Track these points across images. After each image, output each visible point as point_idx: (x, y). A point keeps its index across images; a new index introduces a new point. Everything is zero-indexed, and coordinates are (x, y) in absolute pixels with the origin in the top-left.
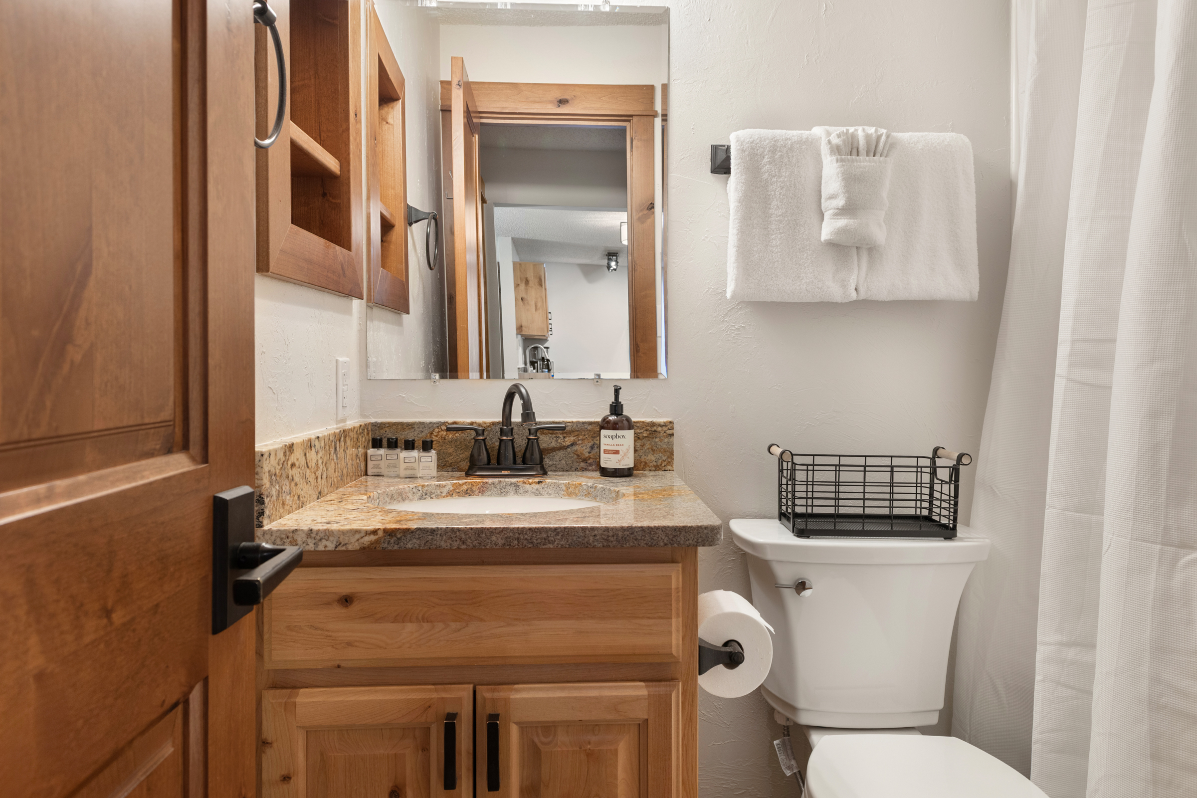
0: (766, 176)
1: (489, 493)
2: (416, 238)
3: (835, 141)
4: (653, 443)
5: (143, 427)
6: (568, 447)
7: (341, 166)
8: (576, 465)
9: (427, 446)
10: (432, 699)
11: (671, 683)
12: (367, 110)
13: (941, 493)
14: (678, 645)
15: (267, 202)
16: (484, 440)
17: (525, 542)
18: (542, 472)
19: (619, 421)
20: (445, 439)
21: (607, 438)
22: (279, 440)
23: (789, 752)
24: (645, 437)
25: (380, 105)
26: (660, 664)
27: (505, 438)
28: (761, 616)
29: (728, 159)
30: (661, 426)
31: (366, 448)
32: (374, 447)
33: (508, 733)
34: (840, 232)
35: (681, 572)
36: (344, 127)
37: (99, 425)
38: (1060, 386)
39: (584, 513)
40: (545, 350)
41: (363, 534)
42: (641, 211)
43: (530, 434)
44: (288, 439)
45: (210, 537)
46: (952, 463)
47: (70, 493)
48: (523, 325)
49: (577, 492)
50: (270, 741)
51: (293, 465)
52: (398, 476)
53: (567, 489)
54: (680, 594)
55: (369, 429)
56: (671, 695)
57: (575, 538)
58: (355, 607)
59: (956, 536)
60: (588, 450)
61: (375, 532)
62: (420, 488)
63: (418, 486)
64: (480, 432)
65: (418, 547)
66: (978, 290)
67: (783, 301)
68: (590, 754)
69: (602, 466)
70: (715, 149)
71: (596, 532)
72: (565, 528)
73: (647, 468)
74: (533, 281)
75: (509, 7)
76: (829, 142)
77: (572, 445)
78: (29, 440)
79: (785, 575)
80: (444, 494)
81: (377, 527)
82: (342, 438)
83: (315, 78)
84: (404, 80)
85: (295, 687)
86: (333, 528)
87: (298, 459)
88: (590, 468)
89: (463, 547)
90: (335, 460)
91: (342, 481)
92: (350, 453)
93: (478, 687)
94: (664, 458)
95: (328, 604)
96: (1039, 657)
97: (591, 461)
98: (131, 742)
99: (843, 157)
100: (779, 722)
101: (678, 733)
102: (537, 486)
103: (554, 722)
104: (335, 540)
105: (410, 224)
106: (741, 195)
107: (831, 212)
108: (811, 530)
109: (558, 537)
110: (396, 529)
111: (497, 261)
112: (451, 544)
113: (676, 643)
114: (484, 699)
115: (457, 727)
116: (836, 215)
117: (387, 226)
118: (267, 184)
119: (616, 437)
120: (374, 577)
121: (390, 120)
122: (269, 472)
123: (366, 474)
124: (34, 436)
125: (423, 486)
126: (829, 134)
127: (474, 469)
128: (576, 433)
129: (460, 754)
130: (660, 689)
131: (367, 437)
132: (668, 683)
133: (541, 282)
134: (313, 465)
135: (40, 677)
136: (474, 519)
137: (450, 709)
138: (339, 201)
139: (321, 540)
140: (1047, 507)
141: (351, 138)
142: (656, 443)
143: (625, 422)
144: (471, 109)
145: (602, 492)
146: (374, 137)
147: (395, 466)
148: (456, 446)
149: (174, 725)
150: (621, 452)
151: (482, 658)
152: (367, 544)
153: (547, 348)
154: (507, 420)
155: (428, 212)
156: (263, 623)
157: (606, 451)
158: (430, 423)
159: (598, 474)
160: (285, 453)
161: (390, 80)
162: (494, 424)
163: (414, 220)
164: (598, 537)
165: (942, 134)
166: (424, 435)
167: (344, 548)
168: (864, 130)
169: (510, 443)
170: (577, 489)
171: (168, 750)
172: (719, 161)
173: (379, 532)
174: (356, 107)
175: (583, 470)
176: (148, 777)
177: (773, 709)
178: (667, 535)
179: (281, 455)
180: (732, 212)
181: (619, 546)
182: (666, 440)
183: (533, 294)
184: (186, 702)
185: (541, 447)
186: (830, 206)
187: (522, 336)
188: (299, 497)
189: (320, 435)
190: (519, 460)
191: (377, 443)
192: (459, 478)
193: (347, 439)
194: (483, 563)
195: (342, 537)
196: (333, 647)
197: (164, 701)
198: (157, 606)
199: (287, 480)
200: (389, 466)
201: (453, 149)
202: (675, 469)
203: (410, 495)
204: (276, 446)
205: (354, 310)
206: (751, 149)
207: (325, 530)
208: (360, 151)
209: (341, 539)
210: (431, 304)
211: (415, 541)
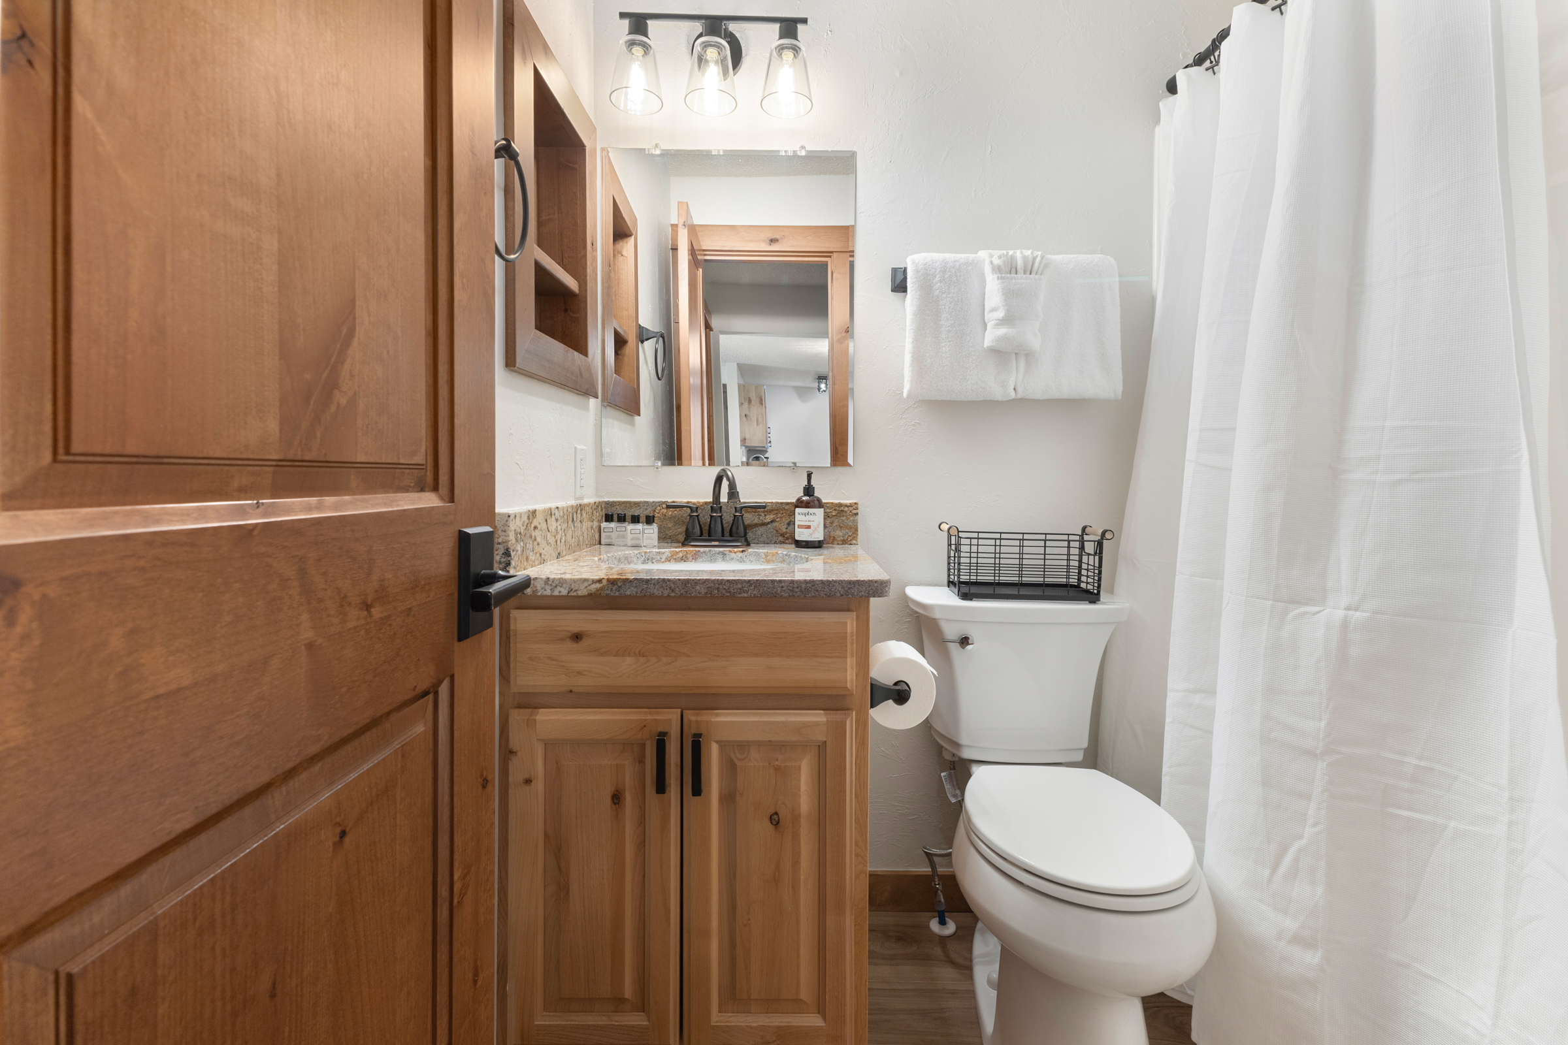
0: (937, 293)
1: (701, 560)
2: (647, 354)
3: (997, 261)
4: (841, 521)
5: (399, 466)
6: (768, 523)
7: (580, 287)
8: (775, 538)
9: (649, 520)
10: (646, 720)
11: (846, 712)
12: (603, 241)
13: (1088, 564)
14: (852, 680)
15: (515, 309)
16: (697, 516)
17: (724, 592)
18: (745, 544)
19: (811, 501)
20: (665, 516)
21: (801, 516)
22: (525, 508)
23: (955, 783)
24: (834, 516)
25: (615, 240)
26: (837, 696)
27: (715, 514)
28: (928, 663)
29: (905, 279)
30: (848, 506)
31: (600, 522)
32: (606, 521)
33: (709, 749)
34: (1000, 339)
35: (855, 620)
36: (582, 254)
37: (361, 458)
38: (1189, 469)
39: (775, 571)
40: (765, 460)
41: (590, 583)
42: (840, 333)
43: (736, 512)
44: (531, 508)
45: (456, 562)
46: (1098, 538)
47: (336, 507)
48: (746, 438)
49: (774, 559)
50: (515, 751)
51: (535, 528)
52: (626, 546)
53: (766, 556)
54: (855, 637)
55: (603, 506)
56: (846, 722)
57: (765, 589)
58: (584, 643)
59: (1099, 600)
60: (785, 526)
61: (600, 581)
62: (643, 554)
63: (642, 552)
64: (694, 509)
65: (635, 594)
66: (1122, 390)
67: (952, 399)
68: (777, 769)
69: (796, 539)
70: (895, 271)
71: (783, 584)
72: (757, 580)
73: (836, 542)
74: (755, 401)
75: (721, 153)
76: (991, 263)
77: (772, 522)
78: (303, 461)
79: (951, 631)
80: (663, 560)
81: (602, 577)
82: (579, 511)
83: (559, 213)
84: (636, 219)
85: (536, 707)
86: (566, 577)
87: (540, 524)
88: (787, 541)
89: (673, 594)
90: (573, 529)
91: (579, 546)
92: (586, 527)
93: (684, 711)
94: (850, 534)
95: (562, 639)
96: (1169, 702)
97: (788, 535)
98: (389, 713)
99: (1003, 275)
100: (946, 758)
101: (852, 753)
102: (741, 554)
103: (747, 741)
104: (568, 586)
105: (642, 342)
106: (915, 309)
107: (993, 322)
108: (973, 594)
109: (751, 588)
110: (617, 579)
111: (723, 382)
112: (662, 592)
113: (850, 678)
114: (690, 721)
115: (667, 743)
116: (997, 325)
117: (620, 342)
118: (514, 294)
119: (808, 514)
120: (600, 619)
121: (624, 253)
122: (515, 530)
123: (600, 544)
124: (307, 458)
125: (645, 553)
126: (991, 256)
127: (689, 540)
128: (775, 512)
129: (670, 766)
130: (837, 716)
131: (601, 513)
132: (844, 712)
133: (761, 402)
134: (553, 530)
135: (310, 646)
136: (681, 573)
137: (661, 729)
138: (578, 315)
139: (556, 587)
140: (1177, 574)
141: (588, 263)
142: (843, 521)
143: (816, 502)
144: (695, 248)
145: (794, 559)
146: (611, 265)
147: (623, 537)
148: (674, 522)
149: (426, 710)
150: (812, 527)
151: (688, 687)
152: (593, 590)
153: (767, 458)
154: (716, 499)
155: (656, 331)
156: (510, 655)
157: (800, 526)
158: (653, 502)
159: (793, 546)
160: (528, 516)
161: (623, 218)
162: (706, 503)
163: (645, 338)
164: (785, 588)
165: (1091, 256)
166: (649, 512)
167: (575, 594)
168: (1021, 252)
169: (719, 519)
170: (774, 557)
171: (420, 728)
172: (898, 282)
173: (603, 581)
174: (592, 237)
175: (782, 543)
176: (402, 746)
177: (942, 747)
178: (843, 588)
179: (525, 518)
180: (908, 323)
181: (802, 596)
182: (852, 518)
183: (755, 411)
184: (436, 693)
185: (746, 523)
186: (992, 317)
187: (746, 447)
188: (541, 555)
189: (559, 506)
190: (727, 533)
191: (609, 518)
192: (676, 548)
193: (583, 511)
194: (689, 609)
195: (573, 584)
196: (566, 675)
197: (416, 687)
198: (410, 609)
199: (530, 539)
200: (618, 537)
201: (679, 279)
202: (859, 543)
203: (635, 559)
204: (521, 511)
205: (590, 408)
206: (925, 269)
207: (560, 579)
208: (596, 275)
209: (572, 587)
210: (661, 410)
211: (632, 588)
